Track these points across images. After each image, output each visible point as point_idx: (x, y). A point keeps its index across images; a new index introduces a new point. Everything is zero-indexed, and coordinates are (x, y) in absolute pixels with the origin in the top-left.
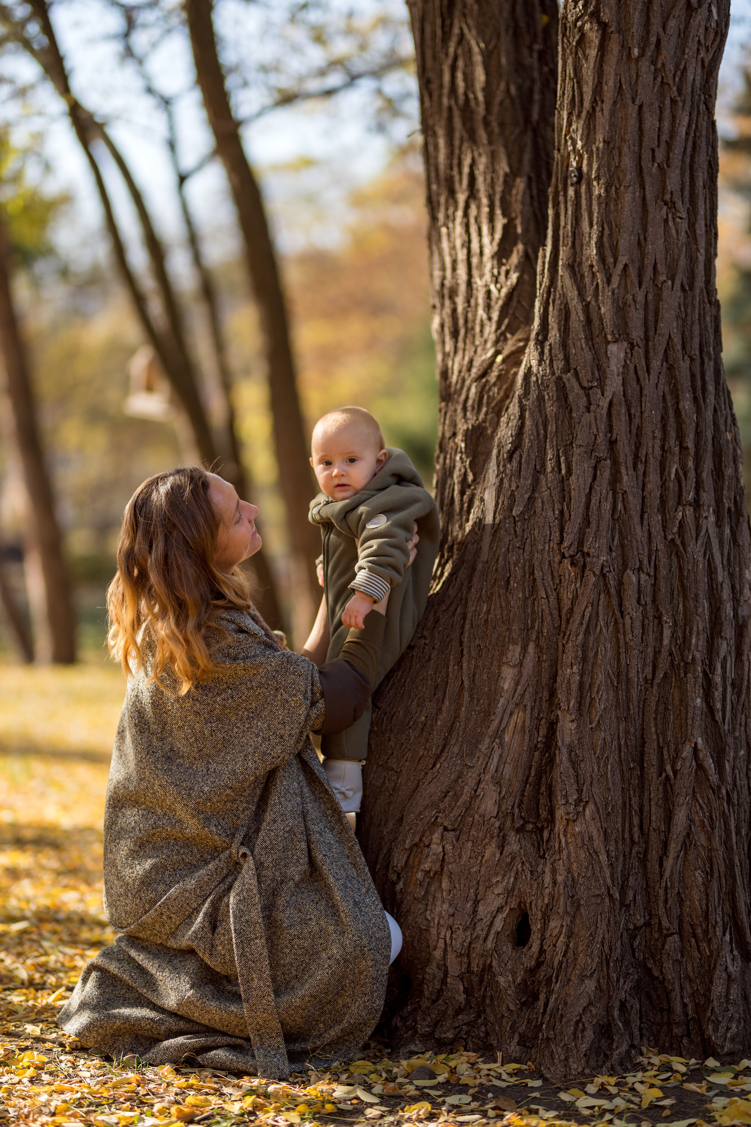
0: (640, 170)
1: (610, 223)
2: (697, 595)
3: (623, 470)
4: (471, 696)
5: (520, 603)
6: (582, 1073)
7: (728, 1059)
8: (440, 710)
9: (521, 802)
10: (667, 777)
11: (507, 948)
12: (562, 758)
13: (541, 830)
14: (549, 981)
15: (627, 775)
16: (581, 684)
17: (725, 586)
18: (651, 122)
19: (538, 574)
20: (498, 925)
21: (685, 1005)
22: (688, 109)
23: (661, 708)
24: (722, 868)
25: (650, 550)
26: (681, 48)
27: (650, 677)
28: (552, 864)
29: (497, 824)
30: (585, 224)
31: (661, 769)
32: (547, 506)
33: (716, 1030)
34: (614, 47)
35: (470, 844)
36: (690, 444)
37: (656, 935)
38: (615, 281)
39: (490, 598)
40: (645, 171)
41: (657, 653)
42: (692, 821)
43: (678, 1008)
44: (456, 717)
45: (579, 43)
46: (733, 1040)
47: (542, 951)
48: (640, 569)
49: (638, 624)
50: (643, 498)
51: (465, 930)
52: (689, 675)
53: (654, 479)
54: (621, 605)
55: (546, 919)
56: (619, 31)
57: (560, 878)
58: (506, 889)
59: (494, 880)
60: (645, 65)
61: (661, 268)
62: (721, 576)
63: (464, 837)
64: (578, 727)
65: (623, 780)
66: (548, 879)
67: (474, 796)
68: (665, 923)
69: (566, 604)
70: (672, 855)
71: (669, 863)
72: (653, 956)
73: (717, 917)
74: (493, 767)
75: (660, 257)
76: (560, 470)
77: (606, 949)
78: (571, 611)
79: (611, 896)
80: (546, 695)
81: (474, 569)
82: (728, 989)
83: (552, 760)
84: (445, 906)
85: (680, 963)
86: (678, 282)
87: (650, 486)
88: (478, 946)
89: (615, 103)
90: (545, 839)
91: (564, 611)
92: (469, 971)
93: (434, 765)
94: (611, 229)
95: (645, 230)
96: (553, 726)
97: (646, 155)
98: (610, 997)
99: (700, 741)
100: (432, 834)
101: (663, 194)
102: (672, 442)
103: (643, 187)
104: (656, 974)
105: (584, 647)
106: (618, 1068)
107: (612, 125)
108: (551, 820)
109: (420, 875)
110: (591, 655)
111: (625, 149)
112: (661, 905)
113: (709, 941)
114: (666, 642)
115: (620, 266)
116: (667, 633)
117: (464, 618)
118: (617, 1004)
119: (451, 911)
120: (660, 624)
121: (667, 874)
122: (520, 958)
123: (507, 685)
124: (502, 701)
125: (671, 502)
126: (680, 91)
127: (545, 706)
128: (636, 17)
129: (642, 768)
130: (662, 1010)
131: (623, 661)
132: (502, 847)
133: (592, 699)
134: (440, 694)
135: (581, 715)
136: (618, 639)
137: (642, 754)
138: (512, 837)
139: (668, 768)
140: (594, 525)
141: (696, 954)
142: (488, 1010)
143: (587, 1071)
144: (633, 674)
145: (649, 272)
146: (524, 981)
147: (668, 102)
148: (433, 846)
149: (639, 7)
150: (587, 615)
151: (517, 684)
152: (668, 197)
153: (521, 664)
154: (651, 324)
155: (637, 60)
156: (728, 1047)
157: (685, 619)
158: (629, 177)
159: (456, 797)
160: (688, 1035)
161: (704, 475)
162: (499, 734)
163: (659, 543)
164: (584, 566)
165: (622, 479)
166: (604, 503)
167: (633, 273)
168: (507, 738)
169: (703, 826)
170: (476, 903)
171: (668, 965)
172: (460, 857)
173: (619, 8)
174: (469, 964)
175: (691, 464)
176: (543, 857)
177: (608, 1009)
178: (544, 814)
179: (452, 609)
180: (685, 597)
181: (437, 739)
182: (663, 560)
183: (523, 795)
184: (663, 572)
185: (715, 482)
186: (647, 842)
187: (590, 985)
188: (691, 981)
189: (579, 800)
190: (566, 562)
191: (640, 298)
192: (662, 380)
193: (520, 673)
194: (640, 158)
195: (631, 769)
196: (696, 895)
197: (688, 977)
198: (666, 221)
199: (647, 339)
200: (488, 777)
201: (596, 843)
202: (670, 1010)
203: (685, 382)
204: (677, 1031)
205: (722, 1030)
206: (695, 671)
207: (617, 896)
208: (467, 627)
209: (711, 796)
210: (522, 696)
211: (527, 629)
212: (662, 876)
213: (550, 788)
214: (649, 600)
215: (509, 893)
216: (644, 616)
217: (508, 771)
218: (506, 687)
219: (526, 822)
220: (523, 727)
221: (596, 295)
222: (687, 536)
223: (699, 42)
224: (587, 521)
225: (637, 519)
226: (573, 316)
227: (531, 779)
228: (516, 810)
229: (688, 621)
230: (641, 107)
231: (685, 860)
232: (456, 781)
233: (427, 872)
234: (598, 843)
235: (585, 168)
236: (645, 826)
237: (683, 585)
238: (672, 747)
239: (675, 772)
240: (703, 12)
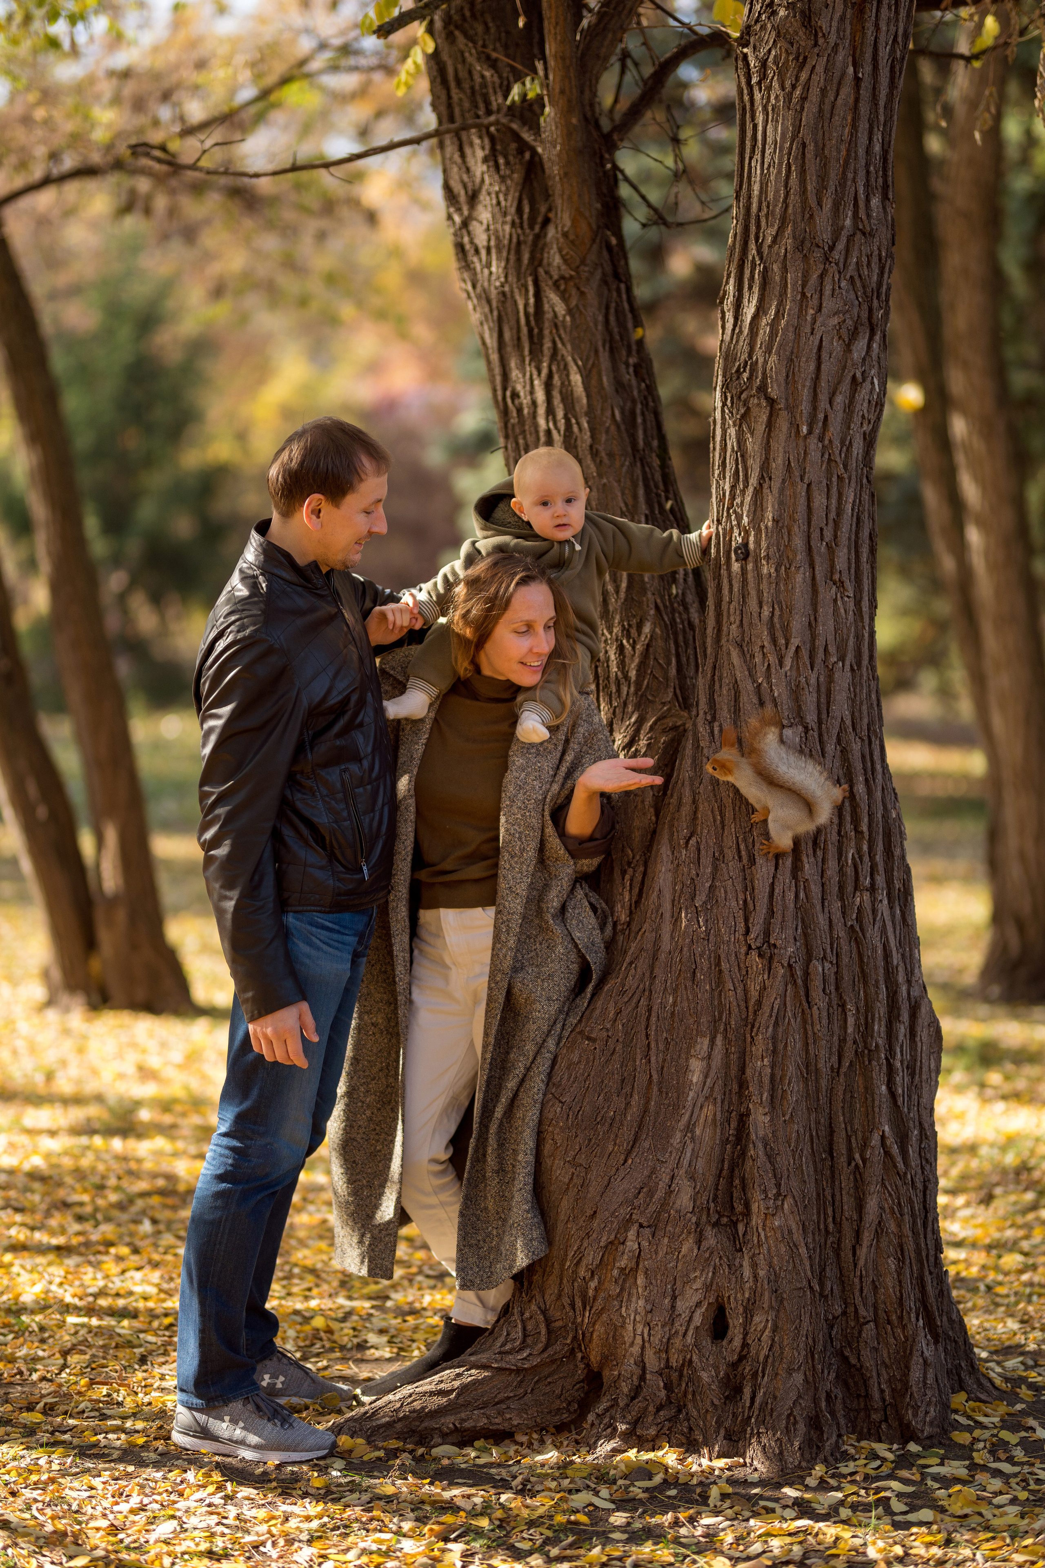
0: (810, 549)
1: (780, 603)
2: (877, 981)
3: (805, 860)
4: (660, 1090)
5: (707, 995)
6: (799, 1467)
7: (928, 1442)
8: (628, 1104)
9: (716, 1197)
10: (857, 1166)
11: (707, 1342)
12: (756, 1151)
13: (735, 1224)
14: (755, 1375)
15: (819, 1166)
16: (773, 1076)
17: (900, 969)
18: (819, 500)
19: (724, 966)
20: (697, 1320)
21: (882, 1391)
22: (853, 484)
23: (848, 1096)
24: (913, 1255)
25: (831, 937)
26: (847, 424)
27: (836, 1066)
28: (752, 1258)
29: (694, 1219)
30: (753, 603)
31: (850, 1159)
32: (730, 896)
33: (915, 1415)
34: (783, 424)
35: (666, 1240)
36: (864, 828)
37: (852, 1324)
38: (788, 662)
39: (675, 991)
40: (815, 550)
41: (843, 1041)
42: (882, 1208)
43: (876, 1395)
44: (646, 1111)
45: (743, 417)
46: (931, 1423)
47: (745, 1345)
48: (824, 958)
49: (825, 1014)
50: (823, 885)
51: (663, 1326)
52: (874, 1063)
53: (832, 865)
54: (807, 996)
55: (749, 1313)
56: (787, 408)
57: (762, 1273)
58: (705, 1284)
59: (692, 1276)
60: (813, 442)
61: (832, 649)
62: (896, 958)
63: (660, 1233)
64: (771, 1120)
65: (816, 1171)
66: (747, 1272)
67: (669, 1192)
68: (862, 1312)
69: (754, 994)
70: (865, 1243)
71: (862, 1252)
72: (850, 1345)
73: (911, 1303)
74: (686, 1163)
75: (831, 638)
76: (740, 857)
77: (810, 1341)
78: (759, 1003)
79: (811, 1288)
80: (735, 1087)
81: (655, 958)
82: (925, 1374)
83: (743, 1154)
84: (641, 1303)
85: (876, 1350)
86: (848, 663)
87: (829, 873)
88: (677, 1342)
89: (784, 481)
90: (741, 1233)
91: (752, 1003)
92: (668, 1366)
93: (625, 1161)
94: (781, 609)
95: (815, 611)
96: (743, 1118)
97: (815, 535)
98: (816, 1389)
99: (887, 1128)
100: (626, 1231)
101: (832, 573)
102: (849, 827)
103: (812, 566)
104: (853, 1361)
105: (774, 1038)
106: (830, 1459)
107: (781, 503)
108: (747, 1213)
109: (615, 1272)
110: (781, 1046)
111: (796, 529)
112: (857, 1294)
113: (904, 1327)
114: (850, 1030)
115: (793, 649)
116: (851, 1021)
117: (650, 1010)
118: (823, 1396)
119: (649, 1307)
120: (844, 1012)
121: (861, 1263)
122: (721, 1352)
123: (695, 1077)
124: (691, 1094)
125: (850, 888)
126: (845, 466)
127: (735, 1098)
128: (805, 394)
129: (832, 1157)
130: (859, 1396)
131: (812, 1052)
132: (699, 1242)
133: (784, 1091)
134: (627, 1089)
135: (774, 1108)
136: (805, 1029)
137: (831, 1143)
138: (709, 1232)
139: (857, 1156)
140: (778, 916)
141: (892, 1341)
142: (690, 1406)
143: (804, 1464)
144: (821, 1064)
145: (820, 655)
146: (727, 1375)
147: (835, 479)
148: (628, 1243)
149: (808, 384)
150: (776, 1007)
151: (706, 1077)
152: (836, 577)
153: (709, 1056)
154: (824, 707)
155: (805, 437)
156: (928, 1430)
157: (866, 1004)
158: (799, 557)
159: (651, 1194)
160: (886, 1420)
161: (878, 858)
162: (689, 1128)
163: (841, 932)
164: (771, 958)
165: (803, 867)
166: (788, 893)
167: (805, 654)
168: (698, 1132)
169: (893, 1213)
170: (674, 1298)
171: (866, 1353)
172: (656, 1253)
173: (787, 383)
174: (668, 1359)
175: (865, 847)
176: (741, 1250)
177: (816, 1401)
178: (739, 1208)
179: (635, 1001)
180: (866, 983)
181: (626, 1134)
182: (845, 947)
183: (717, 1189)
184: (845, 960)
185: (886, 863)
186: (840, 1232)
187: (798, 1378)
188: (886, 1367)
189: (778, 1194)
190: (754, 954)
191: (813, 681)
192: (837, 763)
193: (709, 1066)
194: (809, 537)
195: (823, 1160)
196: (890, 1282)
197: (884, 1362)
198: (835, 601)
199: (820, 722)
200: (682, 1172)
201: (795, 1236)
202: (868, 1396)
203: (858, 766)
204: (876, 1417)
205: (921, 1414)
206: (879, 1058)
207: (817, 1288)
208: (653, 1019)
209: (899, 1183)
210: (712, 1089)
211: (715, 1021)
212: (855, 1265)
213: (743, 1180)
214: (833, 988)
215: (708, 1287)
216: (830, 1005)
217: (700, 1164)
218: (695, 1080)
219: (721, 1216)
220: (714, 1120)
221: (768, 675)
222: (866, 921)
223: (863, 417)
224: (771, 912)
225: (819, 907)
226: (744, 698)
227: (725, 1173)
228: (712, 1205)
229: (869, 1008)
230: (809, 485)
231: (878, 1247)
232: (650, 1177)
233: (622, 1270)
234: (797, 1236)
235: (751, 546)
236: (838, 1216)
237: (863, 971)
238: (860, 1134)
239: (864, 1161)
240: (867, 385)
